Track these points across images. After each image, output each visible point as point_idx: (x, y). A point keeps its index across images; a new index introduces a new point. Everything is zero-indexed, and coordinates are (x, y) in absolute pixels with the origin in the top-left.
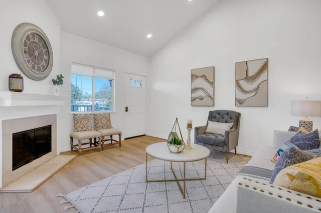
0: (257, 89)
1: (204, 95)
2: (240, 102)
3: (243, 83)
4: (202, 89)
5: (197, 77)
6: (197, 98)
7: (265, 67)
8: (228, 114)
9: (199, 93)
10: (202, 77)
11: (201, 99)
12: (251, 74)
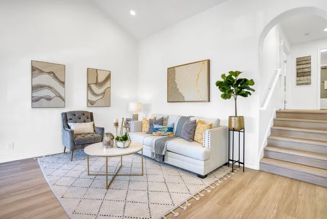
0: (104, 93)
1: (52, 95)
2: (91, 103)
3: (94, 87)
4: (50, 88)
5: (41, 72)
6: (41, 98)
7: (108, 78)
8: (84, 115)
9: (45, 92)
10: (50, 73)
11: (49, 99)
12: (100, 80)
